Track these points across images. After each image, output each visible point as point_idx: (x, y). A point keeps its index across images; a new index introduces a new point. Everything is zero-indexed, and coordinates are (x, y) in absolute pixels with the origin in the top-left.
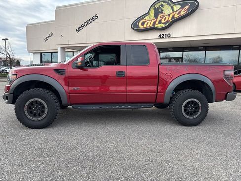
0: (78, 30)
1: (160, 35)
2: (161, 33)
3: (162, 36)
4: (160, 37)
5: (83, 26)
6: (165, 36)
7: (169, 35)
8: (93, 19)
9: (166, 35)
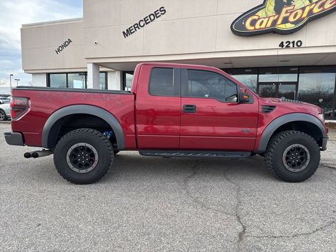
0: (127, 33)
1: (282, 43)
2: (285, 39)
3: (285, 45)
4: (283, 46)
5: (137, 26)
6: (291, 45)
7: (299, 44)
8: (156, 15)
9: (293, 42)
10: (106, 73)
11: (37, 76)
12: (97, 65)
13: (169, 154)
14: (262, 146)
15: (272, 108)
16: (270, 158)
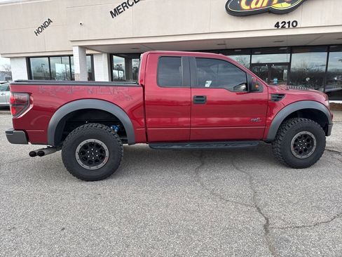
0: (115, 13)
1: (278, 23)
2: (280, 19)
3: (281, 25)
4: (278, 26)
5: (126, 5)
6: (287, 26)
7: (295, 24)
9: (289, 23)
10: (92, 55)
11: (16, 60)
12: (83, 48)
14: (271, 135)
15: (281, 96)
16: (279, 146)
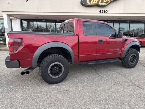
3: (102, 12)
4: (101, 12)
6: (104, 12)
7: (106, 12)
9: (104, 11)
13: (92, 63)
16: (126, 60)
